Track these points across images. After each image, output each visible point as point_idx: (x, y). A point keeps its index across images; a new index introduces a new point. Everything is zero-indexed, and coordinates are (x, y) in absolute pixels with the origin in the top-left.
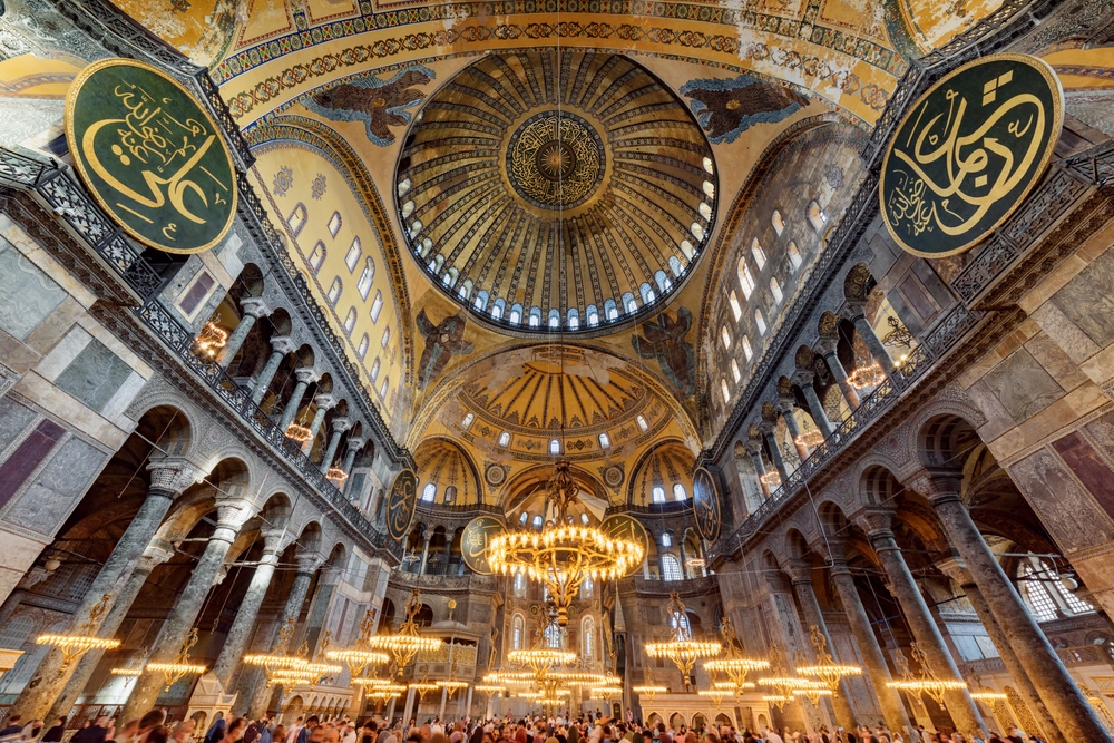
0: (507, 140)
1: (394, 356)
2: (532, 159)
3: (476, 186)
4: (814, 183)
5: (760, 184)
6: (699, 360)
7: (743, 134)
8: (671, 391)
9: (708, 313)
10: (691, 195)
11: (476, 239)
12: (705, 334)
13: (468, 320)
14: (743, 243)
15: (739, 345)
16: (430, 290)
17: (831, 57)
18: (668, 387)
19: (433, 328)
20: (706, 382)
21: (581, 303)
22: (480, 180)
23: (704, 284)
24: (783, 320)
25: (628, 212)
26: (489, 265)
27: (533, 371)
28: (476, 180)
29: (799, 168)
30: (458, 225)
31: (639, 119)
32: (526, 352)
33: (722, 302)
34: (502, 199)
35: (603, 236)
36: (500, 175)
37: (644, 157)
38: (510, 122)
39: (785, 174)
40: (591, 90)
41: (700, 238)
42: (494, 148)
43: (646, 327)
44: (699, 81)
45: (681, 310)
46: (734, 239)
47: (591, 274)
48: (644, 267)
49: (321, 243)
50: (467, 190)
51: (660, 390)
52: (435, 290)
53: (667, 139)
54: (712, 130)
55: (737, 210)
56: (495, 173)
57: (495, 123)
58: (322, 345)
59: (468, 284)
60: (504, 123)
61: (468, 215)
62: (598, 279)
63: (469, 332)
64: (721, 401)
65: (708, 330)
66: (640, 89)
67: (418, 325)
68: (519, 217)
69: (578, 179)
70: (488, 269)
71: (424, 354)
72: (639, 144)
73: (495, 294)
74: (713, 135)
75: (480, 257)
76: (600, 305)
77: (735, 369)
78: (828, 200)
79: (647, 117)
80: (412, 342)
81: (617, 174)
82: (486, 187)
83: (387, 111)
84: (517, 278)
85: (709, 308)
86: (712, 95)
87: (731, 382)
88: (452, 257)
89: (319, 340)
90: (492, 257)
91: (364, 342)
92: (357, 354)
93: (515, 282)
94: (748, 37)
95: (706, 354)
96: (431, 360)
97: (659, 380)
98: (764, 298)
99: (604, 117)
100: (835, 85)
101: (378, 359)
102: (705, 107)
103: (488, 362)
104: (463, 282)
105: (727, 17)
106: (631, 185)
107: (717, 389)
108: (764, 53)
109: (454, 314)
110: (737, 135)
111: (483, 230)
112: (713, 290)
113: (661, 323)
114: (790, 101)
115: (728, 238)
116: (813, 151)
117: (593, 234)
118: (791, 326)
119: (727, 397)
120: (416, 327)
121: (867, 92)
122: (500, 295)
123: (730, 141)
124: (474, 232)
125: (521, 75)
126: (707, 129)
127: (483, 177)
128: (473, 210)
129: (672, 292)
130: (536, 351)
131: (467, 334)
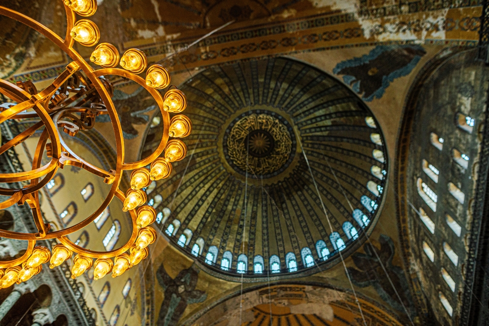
0: (222, 134)
1: (134, 307)
2: (242, 144)
3: (203, 168)
4: (453, 101)
5: (412, 122)
6: (411, 279)
7: (387, 90)
8: (393, 315)
9: (406, 235)
10: (364, 148)
11: (205, 206)
12: (409, 255)
13: (201, 271)
14: (416, 169)
15: (442, 254)
16: (168, 248)
17: (427, 16)
18: (390, 312)
19: (171, 280)
20: (424, 301)
21: (296, 248)
22: (205, 164)
23: (395, 210)
24: (472, 213)
25: (320, 171)
26: (216, 225)
27: (262, 315)
28: (202, 163)
29: (436, 97)
30: (190, 197)
31: (312, 104)
32: (253, 296)
33: (415, 222)
34: (223, 175)
35: (305, 192)
36: (220, 158)
37: (323, 129)
38: (222, 122)
39: (428, 106)
40: (276, 93)
41: (381, 177)
42: (214, 140)
43: (356, 259)
44: (343, 63)
45: (381, 238)
46: (407, 169)
47: (300, 222)
48: (342, 210)
49: (73, 204)
50: (196, 171)
51: (383, 316)
52: (172, 247)
53: (335, 113)
54: (364, 93)
55: (402, 145)
56: (216, 157)
57: (213, 124)
58: (61, 287)
59: (201, 241)
60: (218, 122)
61: (197, 189)
62: (306, 226)
63: (202, 282)
64: (446, 315)
65: (410, 251)
66: (308, 85)
67: (158, 278)
68: (237, 187)
69: (278, 153)
70: (216, 228)
71: (163, 304)
72: (317, 121)
73: (223, 248)
74: (366, 96)
75: (209, 220)
76: (312, 246)
77: (447, 278)
78: (469, 107)
79: (318, 102)
80: (152, 294)
81: (306, 145)
82: (209, 168)
83: (132, 114)
84: (241, 234)
85: (405, 231)
86: (356, 69)
87: (448, 292)
88: (187, 222)
89: (58, 282)
90: (219, 219)
91: (106, 291)
92: (97, 300)
93: (239, 237)
94: (367, 25)
95: (415, 273)
96: (169, 310)
97: (379, 306)
98: (448, 203)
99: (289, 108)
100: (437, 29)
101: (118, 308)
102: (354, 78)
103: (220, 308)
104: (196, 240)
105: (350, 17)
106: (318, 151)
107: (437, 305)
108: (381, 30)
109: (188, 266)
110: (383, 91)
111: (210, 199)
112: (404, 214)
113: (367, 252)
114: (412, 56)
115: (403, 169)
116: (443, 82)
117: (296, 192)
118: (481, 214)
119: (450, 310)
120: (156, 281)
121: (464, 24)
122: (227, 248)
123: (379, 96)
124: (203, 201)
125: (226, 90)
126: (360, 93)
127: (207, 161)
128: (201, 185)
129: (370, 224)
130: (262, 293)
131: (201, 284)
